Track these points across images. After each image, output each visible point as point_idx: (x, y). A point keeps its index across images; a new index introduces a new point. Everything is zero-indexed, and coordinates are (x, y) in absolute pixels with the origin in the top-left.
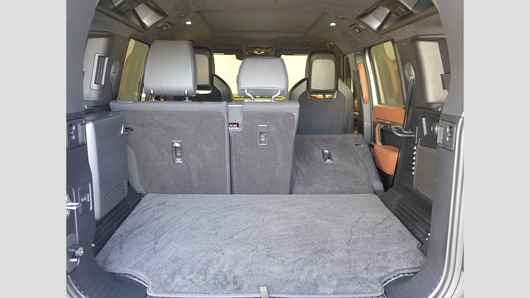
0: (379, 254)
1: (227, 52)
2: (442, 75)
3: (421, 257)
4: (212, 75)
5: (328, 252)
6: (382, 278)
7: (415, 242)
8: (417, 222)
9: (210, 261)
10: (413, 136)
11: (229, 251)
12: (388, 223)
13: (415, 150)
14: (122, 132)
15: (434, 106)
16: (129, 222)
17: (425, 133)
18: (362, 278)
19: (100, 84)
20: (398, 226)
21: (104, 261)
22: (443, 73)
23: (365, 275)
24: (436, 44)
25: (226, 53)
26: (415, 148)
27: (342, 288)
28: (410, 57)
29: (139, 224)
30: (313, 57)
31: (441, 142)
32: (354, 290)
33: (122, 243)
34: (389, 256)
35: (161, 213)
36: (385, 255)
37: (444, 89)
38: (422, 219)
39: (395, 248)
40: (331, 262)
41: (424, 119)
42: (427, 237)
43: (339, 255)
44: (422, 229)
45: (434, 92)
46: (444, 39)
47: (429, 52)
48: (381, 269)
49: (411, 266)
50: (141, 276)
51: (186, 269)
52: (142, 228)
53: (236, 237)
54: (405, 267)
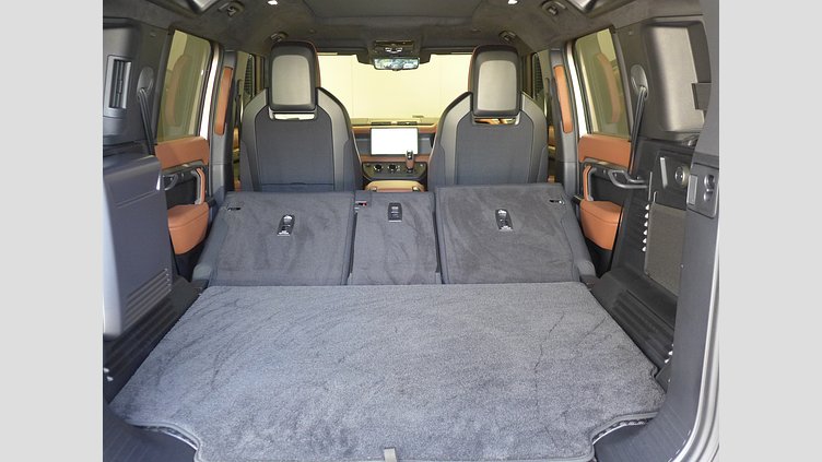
0: (586, 388)
1: (342, 51)
2: (693, 85)
3: (656, 393)
4: (316, 88)
5: (502, 385)
6: (590, 431)
7: (646, 366)
8: (650, 330)
9: (303, 403)
10: (645, 187)
11: (337, 385)
12: (602, 332)
13: (648, 211)
14: (158, 188)
15: (680, 138)
16: (175, 335)
17: (665, 182)
18: (557, 431)
19: (120, 107)
20: (619, 337)
21: (128, 406)
22: (696, 81)
23: (562, 426)
24: (684, 33)
25: (340, 53)
26: (647, 208)
27: (522, 450)
28: (640, 55)
29: (190, 339)
30: (480, 57)
31: (693, 202)
32: (544, 452)
33: (159, 373)
34: (604, 391)
35: (229, 320)
36: (596, 388)
37: (697, 108)
38: (658, 327)
39: (613, 376)
40: (506, 401)
41: (662, 159)
42: (667, 357)
43: (520, 390)
44: (658, 344)
45: (680, 114)
46: (698, 23)
47: (672, 46)
48: (590, 413)
49: (639, 408)
50: (187, 431)
51: (263, 419)
52: (195, 347)
53: (349, 359)
54: (629, 410)
